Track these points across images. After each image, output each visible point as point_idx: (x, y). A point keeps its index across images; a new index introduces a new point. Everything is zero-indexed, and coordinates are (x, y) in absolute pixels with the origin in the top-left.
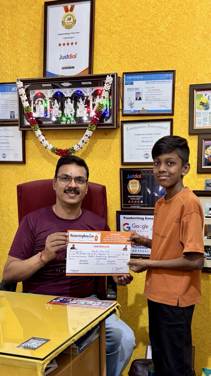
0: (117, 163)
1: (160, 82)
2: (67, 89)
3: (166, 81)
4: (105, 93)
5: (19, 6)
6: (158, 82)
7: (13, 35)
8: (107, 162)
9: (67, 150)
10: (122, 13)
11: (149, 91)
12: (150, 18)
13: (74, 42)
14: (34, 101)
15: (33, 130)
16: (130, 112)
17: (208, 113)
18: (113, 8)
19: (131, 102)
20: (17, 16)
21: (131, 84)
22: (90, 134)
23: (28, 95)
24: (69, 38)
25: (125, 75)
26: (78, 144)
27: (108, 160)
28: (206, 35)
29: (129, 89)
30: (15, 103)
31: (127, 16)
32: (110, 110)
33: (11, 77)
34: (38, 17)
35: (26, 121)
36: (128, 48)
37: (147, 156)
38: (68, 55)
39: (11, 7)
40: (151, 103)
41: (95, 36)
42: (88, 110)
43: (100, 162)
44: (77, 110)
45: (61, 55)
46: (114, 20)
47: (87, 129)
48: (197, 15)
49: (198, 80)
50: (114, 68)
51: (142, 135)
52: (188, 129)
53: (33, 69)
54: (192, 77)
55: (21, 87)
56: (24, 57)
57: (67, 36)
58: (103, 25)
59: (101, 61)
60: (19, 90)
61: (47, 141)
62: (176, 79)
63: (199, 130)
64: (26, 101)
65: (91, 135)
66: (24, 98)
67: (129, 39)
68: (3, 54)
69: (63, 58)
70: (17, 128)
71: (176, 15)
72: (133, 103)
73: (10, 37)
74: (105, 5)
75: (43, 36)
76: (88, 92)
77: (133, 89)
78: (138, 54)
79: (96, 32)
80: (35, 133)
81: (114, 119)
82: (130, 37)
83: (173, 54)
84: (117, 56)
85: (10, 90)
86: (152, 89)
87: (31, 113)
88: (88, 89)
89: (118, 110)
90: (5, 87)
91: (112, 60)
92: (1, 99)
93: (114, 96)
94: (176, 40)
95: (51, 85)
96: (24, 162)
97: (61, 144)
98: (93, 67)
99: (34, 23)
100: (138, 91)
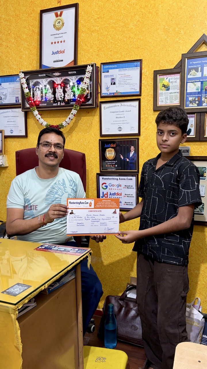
0: (97, 135)
1: (130, 69)
2: (58, 78)
3: (135, 69)
4: (87, 79)
5: (21, 14)
6: (128, 69)
7: (17, 37)
9: (58, 126)
10: (99, 16)
11: (121, 77)
12: (122, 18)
13: (63, 41)
14: (33, 88)
15: (31, 111)
16: (107, 94)
17: (169, 93)
18: (92, 12)
19: (107, 86)
20: (20, 23)
21: (107, 72)
22: (75, 112)
23: (28, 83)
24: (59, 38)
25: (102, 65)
26: (66, 121)
27: (90, 133)
28: (167, 30)
29: (105, 76)
30: (19, 91)
31: (103, 17)
32: (91, 93)
33: (16, 70)
34: (36, 22)
35: (27, 104)
36: (105, 43)
37: (120, 129)
38: (58, 51)
39: (15, 16)
40: (123, 86)
41: (79, 35)
42: (74, 94)
43: (83, 134)
44: (65, 94)
45: (53, 51)
46: (94, 21)
47: (72, 109)
48: (159, 13)
49: (160, 66)
50: (94, 60)
51: (116, 112)
52: (153, 107)
53: (32, 63)
54: (156, 64)
55: (22, 77)
56: (25, 54)
57: (57, 36)
58: (85, 26)
59: (84, 55)
60: (21, 79)
61: (42, 119)
62: (143, 67)
63: (162, 107)
64: (26, 88)
65: (76, 114)
66: (25, 86)
67: (105, 36)
68: (10, 53)
69: (54, 53)
70: (20, 110)
71: (142, 14)
72: (109, 87)
73: (15, 39)
74: (86, 9)
75: (39, 37)
76: (73, 80)
77: (109, 76)
78: (113, 48)
79: (80, 32)
80: (33, 113)
81: (94, 100)
82: (106, 34)
83: (140, 46)
84: (96, 50)
85: (15, 81)
86: (124, 75)
87: (30, 97)
88: (74, 77)
89: (97, 93)
90: (11, 78)
91: (92, 53)
92: (9, 88)
93: (93, 81)
94: (143, 35)
95: (45, 75)
96: (26, 136)
97: (54, 121)
98: (78, 60)
99: (33, 27)
100: (113, 78)
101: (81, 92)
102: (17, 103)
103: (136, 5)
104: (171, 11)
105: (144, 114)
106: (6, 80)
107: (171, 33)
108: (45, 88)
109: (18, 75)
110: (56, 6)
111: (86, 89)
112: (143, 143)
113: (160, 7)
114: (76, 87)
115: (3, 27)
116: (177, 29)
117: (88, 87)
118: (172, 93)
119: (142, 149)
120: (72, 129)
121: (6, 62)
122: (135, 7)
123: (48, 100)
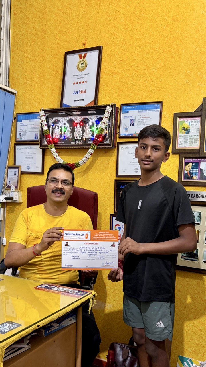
0: (113, 175)
2: (77, 117)
3: (155, 110)
4: (105, 119)
5: (47, 55)
6: (148, 111)
7: (41, 77)
9: (74, 164)
10: (122, 58)
11: (141, 118)
12: (144, 61)
13: (85, 81)
14: (53, 126)
15: (49, 148)
16: (125, 135)
17: (189, 136)
18: (116, 55)
19: (126, 127)
20: (44, 63)
21: (127, 113)
22: (92, 151)
23: (48, 121)
25: (122, 106)
26: (83, 159)
27: (106, 173)
28: (189, 74)
29: (125, 117)
30: (38, 128)
31: (126, 60)
32: (109, 133)
33: (37, 108)
34: (60, 63)
35: (45, 141)
36: (126, 85)
37: (137, 170)
38: (79, 91)
39: (41, 56)
41: (101, 76)
42: (92, 133)
43: (99, 174)
44: (84, 133)
45: (74, 91)
46: (116, 64)
47: (89, 148)
48: (182, 58)
49: (181, 109)
50: (114, 100)
52: (171, 149)
53: (54, 102)
54: (177, 107)
55: (43, 115)
56: (47, 93)
57: (80, 77)
58: (107, 68)
59: (105, 95)
60: (41, 117)
61: (59, 157)
62: (163, 109)
63: (181, 150)
64: (46, 125)
65: (92, 153)
66: (45, 123)
67: (127, 78)
68: (33, 92)
69: (76, 93)
70: (38, 147)
71: (165, 58)
72: (128, 128)
73: (39, 79)
74: (110, 52)
75: (62, 77)
76: (92, 119)
77: (128, 116)
78: (134, 89)
79: (102, 73)
80: (51, 150)
81: (111, 141)
82: (128, 76)
83: (162, 89)
84: (117, 91)
85: (36, 118)
86: (143, 117)
87: (48, 134)
88: (93, 117)
89: (115, 133)
90: (32, 116)
91: (113, 94)
92: (29, 125)
93: (112, 122)
94: (164, 78)
95: (65, 114)
96: (42, 173)
98: (98, 100)
99: (57, 68)
100: (132, 119)
101: (99, 131)
102: (36, 140)
103: (159, 49)
104: (194, 55)
106: (27, 117)
107: (193, 77)
108: (64, 127)
109: (39, 112)
110: (81, 49)
111: (104, 128)
113: (183, 51)
114: (95, 127)
115: (28, 66)
116: (199, 74)
117: (107, 127)
118: (191, 136)
120: (88, 169)
121: (29, 100)
122: (158, 51)
123: (66, 138)
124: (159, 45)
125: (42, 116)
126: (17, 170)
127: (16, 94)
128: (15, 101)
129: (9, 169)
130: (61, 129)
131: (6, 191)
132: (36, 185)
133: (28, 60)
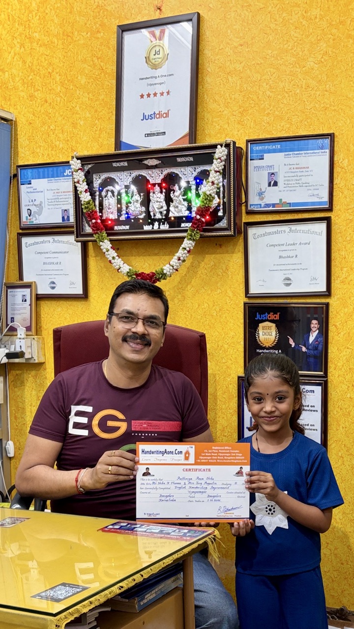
0: (238, 294)
1: (308, 154)
2: (154, 171)
3: (319, 153)
4: (216, 175)
5: (76, 33)
6: (305, 154)
7: (66, 82)
8: (222, 293)
9: (153, 274)
10: (244, 40)
11: (290, 170)
12: (291, 46)
15: (96, 241)
16: (259, 207)
18: (229, 31)
19: (261, 189)
20: (72, 50)
21: (260, 159)
22: (190, 245)
23: (89, 181)
24: (157, 85)
25: (249, 144)
26: (171, 263)
27: (223, 290)
29: (258, 168)
30: (70, 196)
31: (252, 44)
32: (224, 203)
33: (64, 153)
34: (108, 51)
35: (87, 225)
36: (255, 97)
37: (289, 282)
38: (154, 113)
39: (63, 35)
40: (294, 190)
42: (188, 205)
43: (209, 292)
44: (170, 206)
45: (144, 113)
46: (232, 52)
47: (184, 238)
50: (231, 133)
51: (279, 245)
53: (99, 137)
55: (77, 168)
56: (84, 119)
57: (154, 81)
58: (213, 60)
59: (210, 121)
60: (74, 173)
61: (120, 259)
62: (336, 149)
64: (86, 191)
65: (192, 248)
66: (83, 187)
67: (256, 83)
68: (50, 115)
69: (147, 118)
70: (71, 238)
71: (334, 40)
72: (264, 192)
73: (63, 86)
74: (216, 26)
75: (114, 82)
76: (187, 175)
77: (264, 167)
78: (272, 108)
80: (101, 246)
81: (230, 220)
82: (257, 79)
83: (331, 105)
84: (237, 112)
85: (62, 174)
86: (295, 166)
87: (93, 211)
88: (189, 169)
89: (238, 204)
90: (53, 170)
91: (228, 119)
92: (48, 190)
93: (230, 179)
94: (335, 83)
95: (126, 165)
96: (85, 296)
97: (146, 265)
98: (197, 132)
99: (101, 61)
100: (272, 171)
101: (204, 202)
102: (66, 223)
103: (320, 19)
105: (339, 250)
106: (42, 174)
108: (127, 193)
109: (68, 162)
112: (337, 313)
114: (194, 191)
115: (36, 58)
117: (219, 192)
119: (336, 326)
120: (185, 282)
121: (43, 134)
122: (318, 24)
123: (133, 217)
124: (320, 10)
125: (77, 171)
126: (27, 291)
127: (12, 120)
128: (11, 137)
129: (9, 290)
130: (119, 197)
131: (7, 338)
132: (71, 323)
133: (35, 44)
